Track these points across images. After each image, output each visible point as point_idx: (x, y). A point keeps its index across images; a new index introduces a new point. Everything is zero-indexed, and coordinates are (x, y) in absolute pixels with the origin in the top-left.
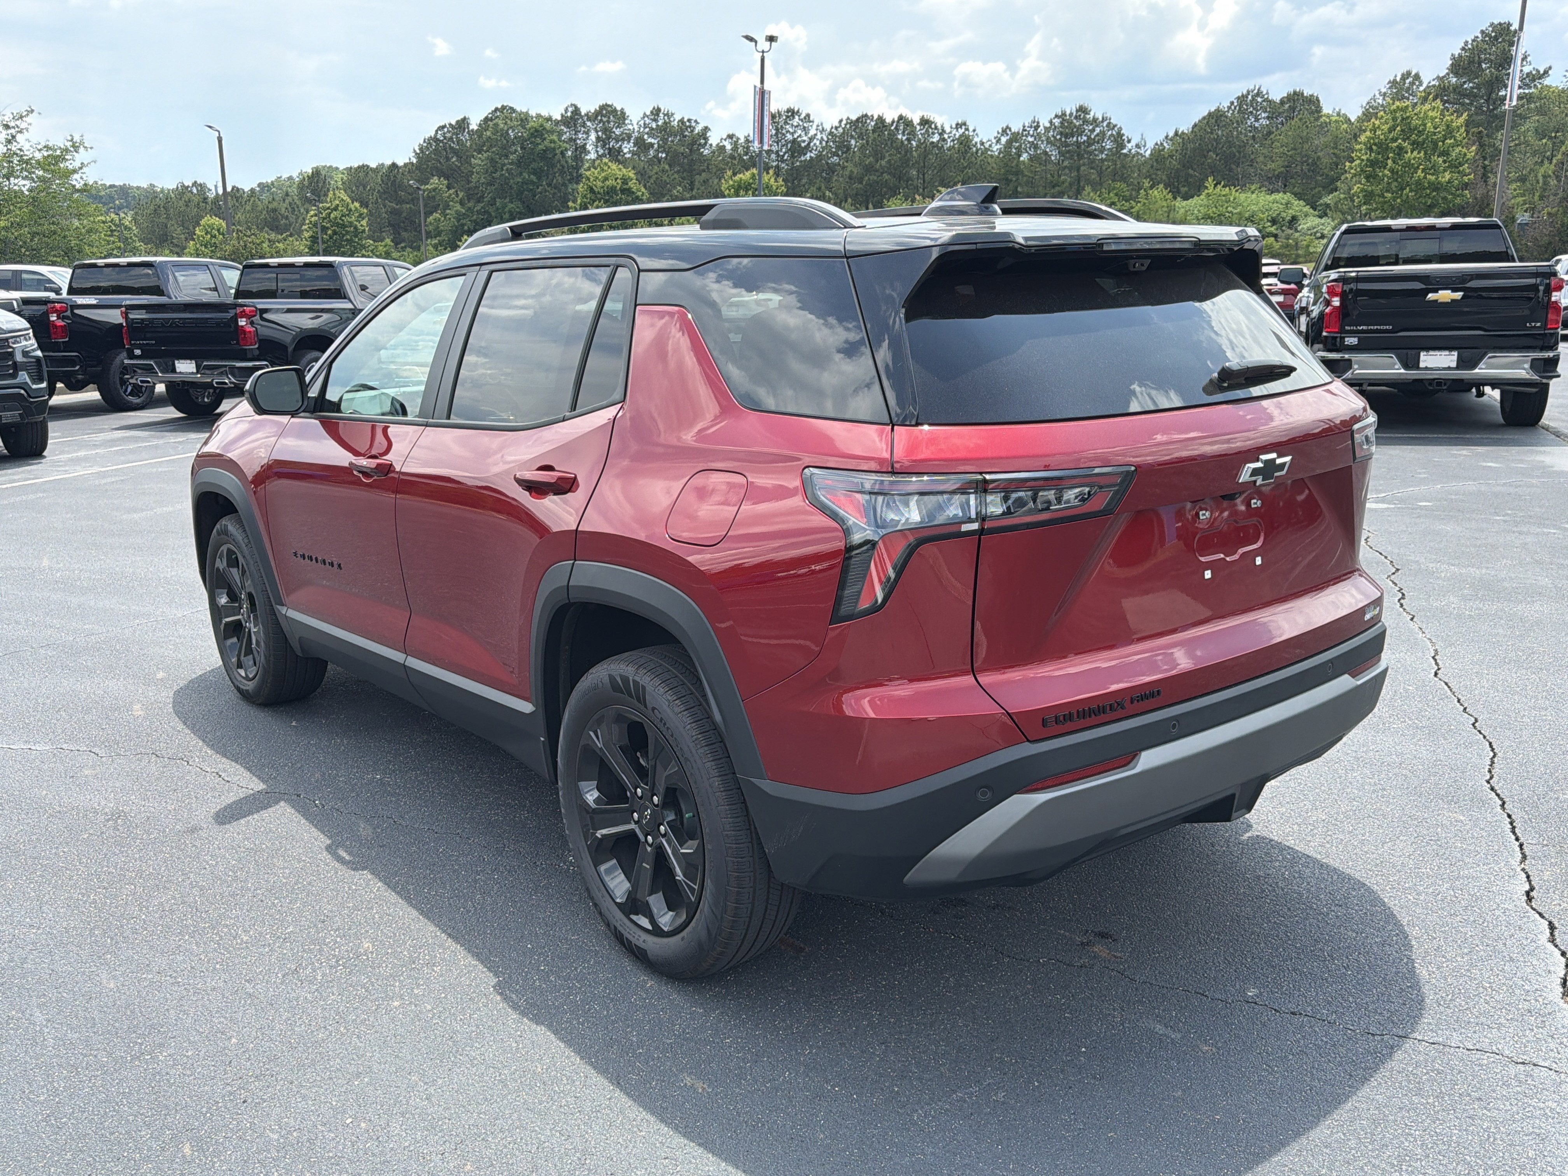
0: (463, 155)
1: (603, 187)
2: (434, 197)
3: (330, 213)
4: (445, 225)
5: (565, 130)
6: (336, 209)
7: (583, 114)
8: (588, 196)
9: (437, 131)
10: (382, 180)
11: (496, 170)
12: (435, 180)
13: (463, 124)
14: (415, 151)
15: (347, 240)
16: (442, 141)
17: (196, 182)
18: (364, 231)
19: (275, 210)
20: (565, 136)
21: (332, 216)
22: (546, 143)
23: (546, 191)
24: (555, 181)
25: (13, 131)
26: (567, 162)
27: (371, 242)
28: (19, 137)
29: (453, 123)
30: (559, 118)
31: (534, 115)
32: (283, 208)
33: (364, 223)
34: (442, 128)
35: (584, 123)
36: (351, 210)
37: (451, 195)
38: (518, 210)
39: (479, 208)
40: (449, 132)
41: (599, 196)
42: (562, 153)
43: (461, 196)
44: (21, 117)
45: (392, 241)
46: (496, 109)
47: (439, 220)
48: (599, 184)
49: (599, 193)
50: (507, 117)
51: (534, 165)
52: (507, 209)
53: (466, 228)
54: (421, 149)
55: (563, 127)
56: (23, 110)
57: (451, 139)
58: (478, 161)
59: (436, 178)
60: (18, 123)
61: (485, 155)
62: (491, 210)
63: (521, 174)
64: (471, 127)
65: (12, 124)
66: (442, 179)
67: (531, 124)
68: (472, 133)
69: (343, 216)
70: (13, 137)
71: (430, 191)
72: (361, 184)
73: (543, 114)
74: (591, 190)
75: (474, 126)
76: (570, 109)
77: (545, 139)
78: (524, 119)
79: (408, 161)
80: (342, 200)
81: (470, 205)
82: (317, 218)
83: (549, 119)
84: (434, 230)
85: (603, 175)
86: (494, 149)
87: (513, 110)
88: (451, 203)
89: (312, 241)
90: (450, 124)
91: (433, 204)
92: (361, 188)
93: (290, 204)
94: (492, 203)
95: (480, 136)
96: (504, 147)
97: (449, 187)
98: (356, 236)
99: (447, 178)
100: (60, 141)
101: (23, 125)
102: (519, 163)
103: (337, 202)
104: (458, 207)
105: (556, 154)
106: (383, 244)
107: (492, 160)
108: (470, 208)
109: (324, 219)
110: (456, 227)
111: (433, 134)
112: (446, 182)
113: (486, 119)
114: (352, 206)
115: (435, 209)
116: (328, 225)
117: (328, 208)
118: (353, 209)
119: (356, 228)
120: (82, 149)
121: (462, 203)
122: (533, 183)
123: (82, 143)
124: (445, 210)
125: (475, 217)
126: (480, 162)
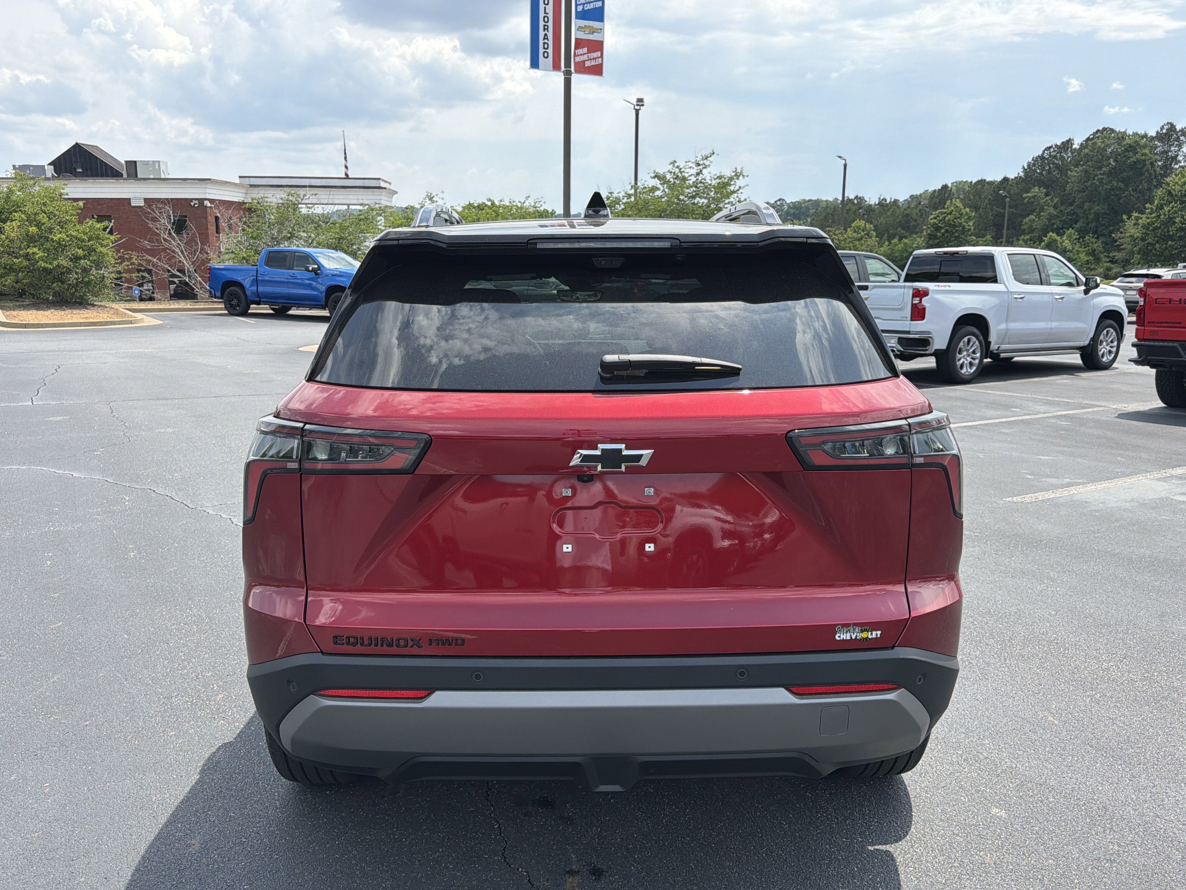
0: (1063, 169)
1: (1181, 191)
2: (1032, 203)
3: (945, 217)
4: (1038, 224)
5: (1159, 144)
6: (950, 213)
7: (1178, 130)
8: (1166, 198)
9: (1044, 151)
10: (994, 191)
11: (1089, 180)
12: (1036, 189)
13: (1068, 143)
14: (1024, 167)
15: (956, 237)
16: (1047, 159)
17: (857, 196)
18: (970, 230)
19: (907, 215)
20: (1158, 149)
21: (947, 218)
22: (1138, 156)
23: (1131, 195)
24: (1140, 187)
25: (701, 167)
26: (1155, 171)
27: (974, 238)
28: (704, 171)
29: (1059, 144)
30: (1154, 135)
31: (1131, 134)
32: (914, 214)
33: (971, 223)
34: (1048, 148)
35: (1178, 137)
36: (962, 214)
37: (1047, 201)
38: (1103, 211)
39: (1069, 210)
40: (1054, 151)
41: (1176, 198)
42: (1152, 164)
43: (1055, 201)
44: (707, 158)
45: (992, 237)
46: (1098, 131)
47: (1034, 221)
48: (1178, 188)
49: (1176, 195)
50: (1105, 137)
51: (1124, 175)
52: (1093, 211)
53: (1055, 226)
54: (1029, 166)
55: (1156, 143)
56: (707, 152)
57: (1055, 157)
58: (1074, 173)
59: (1037, 188)
60: (705, 161)
61: (1081, 168)
62: (1079, 211)
63: (1110, 182)
64: (1074, 147)
65: (701, 163)
66: (1042, 188)
67: (1128, 141)
68: (1073, 151)
69: (955, 218)
70: (701, 171)
71: (1030, 198)
72: (977, 194)
73: (1139, 133)
74: (1170, 193)
75: (1076, 146)
76: (1166, 127)
77: (1137, 153)
78: (1121, 137)
79: (1017, 175)
80: (957, 206)
81: (1062, 208)
82: (935, 220)
83: (1145, 136)
84: (1028, 229)
85: (1183, 180)
86: (1090, 163)
87: (1112, 131)
88: (1046, 207)
89: (928, 238)
90: (1056, 145)
91: (1031, 207)
92: (977, 198)
93: (920, 210)
94: (1081, 206)
95: (1079, 154)
96: (1100, 161)
97: (1047, 195)
98: (963, 234)
99: (1046, 187)
100: (728, 173)
101: (707, 163)
102: (1110, 174)
103: (953, 208)
104: (1052, 210)
105: (1146, 165)
106: (984, 239)
107: (1086, 172)
108: (1061, 211)
109: (941, 221)
110: (1047, 226)
111: (1040, 153)
112: (1044, 191)
113: (1088, 139)
114: (963, 211)
115: (1032, 212)
116: (943, 225)
117: (945, 213)
118: (964, 213)
119: (964, 227)
120: (741, 177)
121: (1055, 207)
122: (1120, 189)
123: (741, 173)
124: (1040, 212)
125: (1064, 218)
126: (1075, 174)
